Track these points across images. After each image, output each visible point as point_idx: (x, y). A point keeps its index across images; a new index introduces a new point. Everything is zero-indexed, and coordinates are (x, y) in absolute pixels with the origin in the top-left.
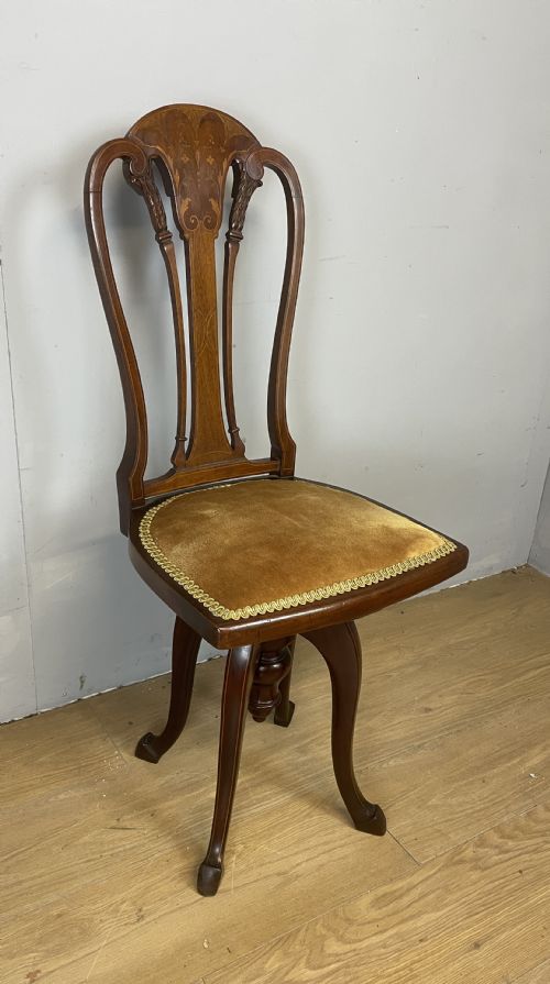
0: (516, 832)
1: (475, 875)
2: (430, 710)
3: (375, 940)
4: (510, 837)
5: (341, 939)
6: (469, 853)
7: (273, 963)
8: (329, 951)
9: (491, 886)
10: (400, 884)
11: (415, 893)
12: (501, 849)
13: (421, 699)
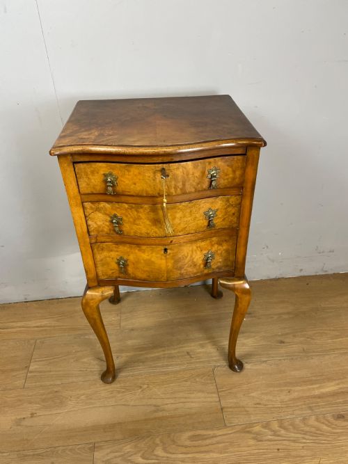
0: (291, 427)
1: (252, 442)
3: (181, 456)
4: (285, 428)
5: (165, 450)
6: (257, 429)
7: (128, 448)
8: (156, 453)
9: (257, 451)
10: (210, 433)
11: (215, 440)
12: (275, 433)
13: (282, 335)
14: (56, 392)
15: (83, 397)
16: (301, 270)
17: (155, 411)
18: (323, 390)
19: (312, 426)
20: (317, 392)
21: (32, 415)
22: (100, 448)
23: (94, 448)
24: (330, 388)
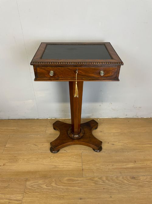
0: (111, 180)
1: (93, 184)
2: (114, 145)
3: (62, 187)
4: (109, 180)
5: (56, 184)
6: (96, 179)
7: (40, 182)
8: (52, 185)
9: (95, 188)
10: (76, 179)
11: (77, 182)
12: (104, 182)
13: (114, 141)
14: (15, 156)
15: (26, 160)
16: (126, 115)
17: (54, 168)
18: (127, 166)
19: (120, 180)
20: (125, 167)
21: (4, 165)
22: (29, 180)
23: (27, 180)
24: (131, 165)
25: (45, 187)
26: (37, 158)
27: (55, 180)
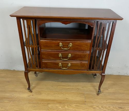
14: (39, 91)
15: (46, 94)
19: (111, 108)
20: (115, 102)
21: (33, 95)
22: (50, 104)
25: (61, 108)
26: (55, 94)
27: (67, 105)
